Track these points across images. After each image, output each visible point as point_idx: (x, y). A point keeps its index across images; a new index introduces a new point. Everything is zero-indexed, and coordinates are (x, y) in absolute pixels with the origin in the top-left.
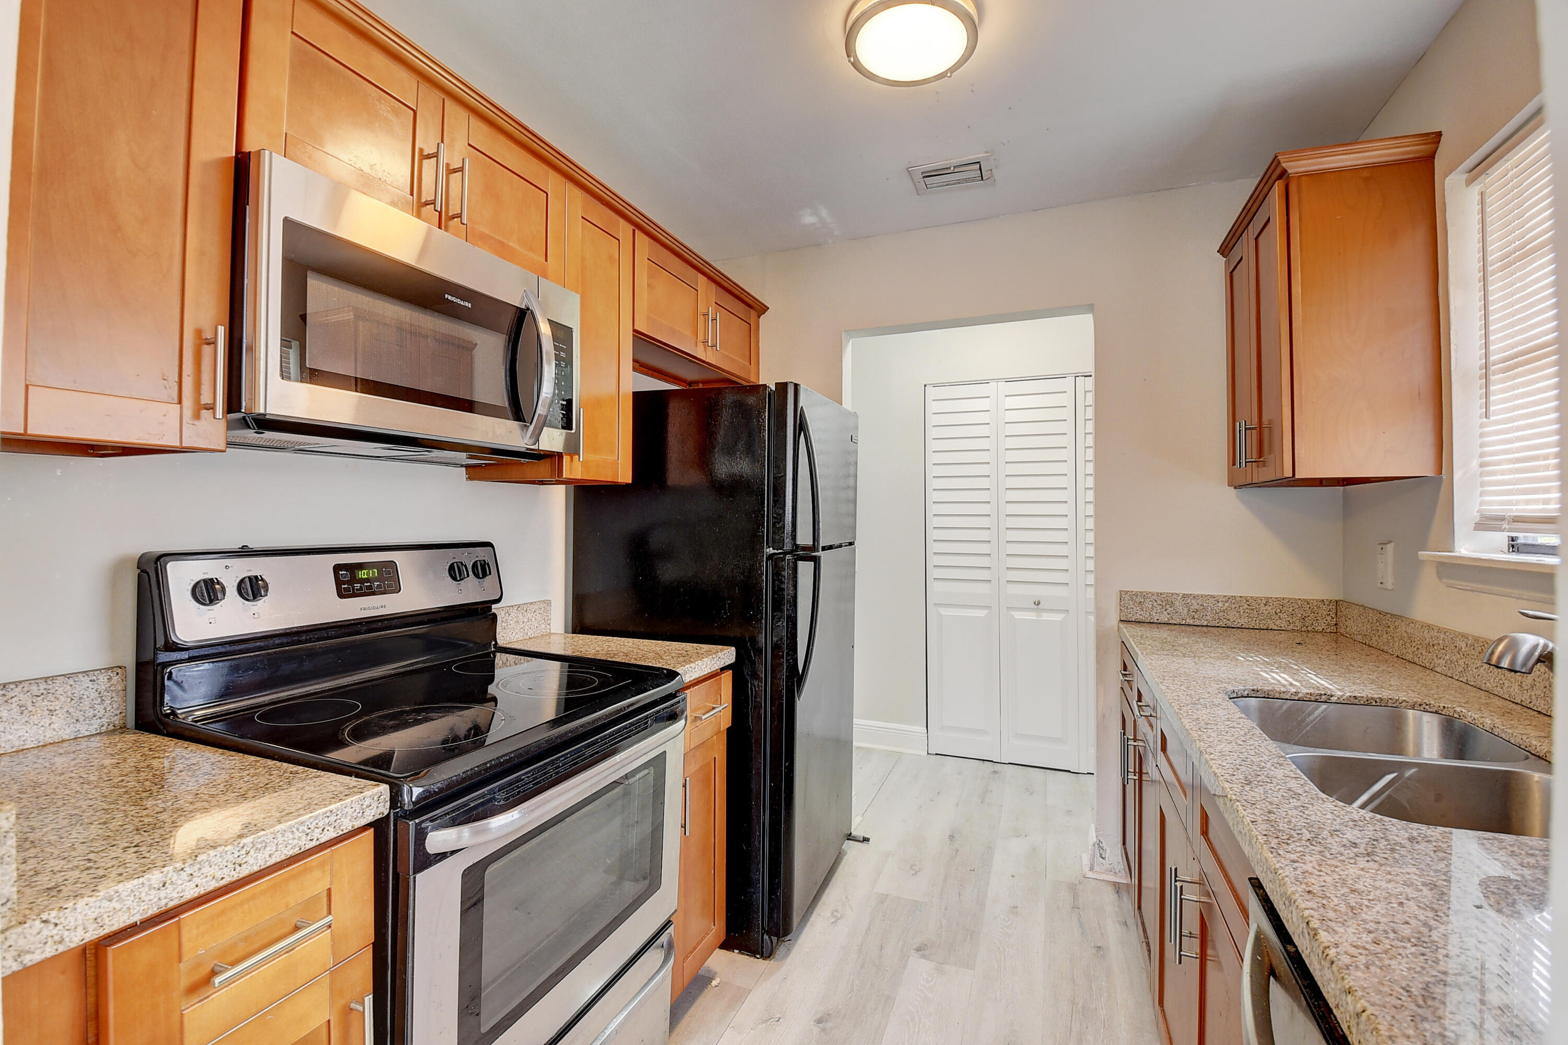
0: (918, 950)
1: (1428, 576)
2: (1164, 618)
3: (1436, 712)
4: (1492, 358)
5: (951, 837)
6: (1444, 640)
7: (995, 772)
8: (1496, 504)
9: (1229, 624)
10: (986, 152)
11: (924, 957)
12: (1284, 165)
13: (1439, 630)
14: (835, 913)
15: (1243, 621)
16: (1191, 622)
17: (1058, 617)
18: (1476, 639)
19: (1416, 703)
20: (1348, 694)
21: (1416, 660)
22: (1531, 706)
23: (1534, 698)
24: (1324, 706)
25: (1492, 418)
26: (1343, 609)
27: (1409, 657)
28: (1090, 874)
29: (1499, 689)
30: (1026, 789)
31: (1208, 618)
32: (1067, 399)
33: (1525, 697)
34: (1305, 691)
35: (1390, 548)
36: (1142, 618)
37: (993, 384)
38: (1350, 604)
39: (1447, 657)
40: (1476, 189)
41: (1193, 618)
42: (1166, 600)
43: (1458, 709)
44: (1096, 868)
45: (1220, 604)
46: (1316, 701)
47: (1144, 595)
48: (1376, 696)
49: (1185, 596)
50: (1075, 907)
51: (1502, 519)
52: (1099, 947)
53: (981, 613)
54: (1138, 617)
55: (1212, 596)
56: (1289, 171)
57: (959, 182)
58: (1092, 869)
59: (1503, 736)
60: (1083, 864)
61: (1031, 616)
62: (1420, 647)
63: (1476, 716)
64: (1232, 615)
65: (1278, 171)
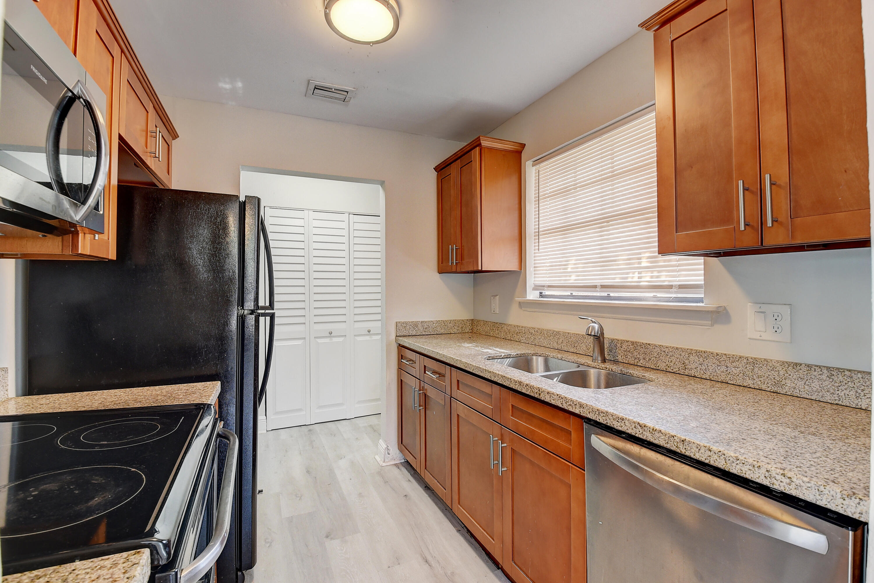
0: (327, 537)
1: (515, 307)
2: (414, 333)
3: (540, 356)
4: (540, 230)
5: (308, 472)
6: (524, 330)
7: (310, 430)
8: (540, 281)
9: (438, 333)
10: (354, 88)
11: (332, 539)
12: (481, 141)
13: (522, 327)
14: (267, 540)
15: (442, 331)
16: (424, 333)
17: (341, 339)
18: (539, 329)
19: (533, 353)
20: (515, 353)
21: (512, 339)
22: (561, 349)
23: (562, 346)
24: (508, 359)
25: (540, 251)
26: (475, 323)
27: (509, 338)
28: (384, 464)
29: (549, 345)
30: (331, 434)
31: (430, 331)
32: (344, 225)
33: (559, 347)
34: (503, 354)
35: (498, 297)
36: (405, 334)
37: (306, 212)
38: (478, 321)
39: (526, 336)
40: (534, 168)
41: (425, 332)
42: (415, 325)
43: (547, 353)
44: (386, 460)
45: (435, 324)
46: (507, 358)
47: (406, 323)
48: (523, 353)
49: (422, 322)
50: (386, 482)
51: (544, 286)
52: (405, 495)
53: (300, 342)
54: (404, 334)
55: (432, 321)
56: (482, 144)
57: (331, 98)
58: (384, 462)
59: (566, 360)
60: (378, 461)
61: (327, 340)
62: (514, 334)
63: (554, 355)
64: (439, 329)
65: (478, 143)
